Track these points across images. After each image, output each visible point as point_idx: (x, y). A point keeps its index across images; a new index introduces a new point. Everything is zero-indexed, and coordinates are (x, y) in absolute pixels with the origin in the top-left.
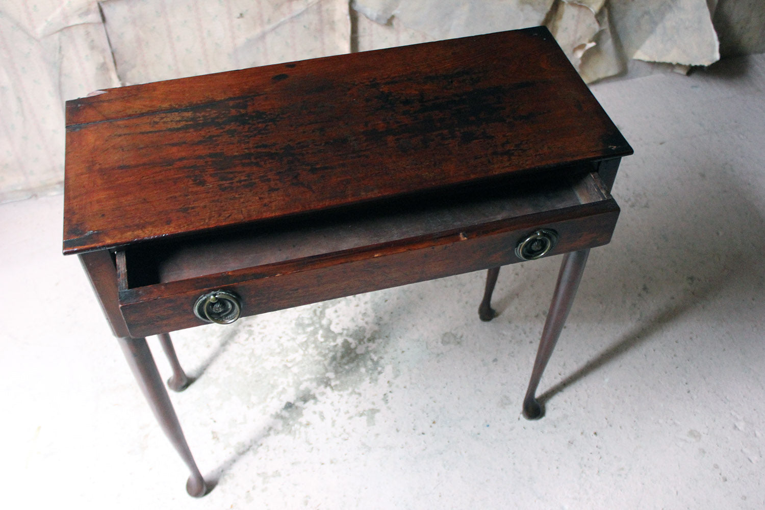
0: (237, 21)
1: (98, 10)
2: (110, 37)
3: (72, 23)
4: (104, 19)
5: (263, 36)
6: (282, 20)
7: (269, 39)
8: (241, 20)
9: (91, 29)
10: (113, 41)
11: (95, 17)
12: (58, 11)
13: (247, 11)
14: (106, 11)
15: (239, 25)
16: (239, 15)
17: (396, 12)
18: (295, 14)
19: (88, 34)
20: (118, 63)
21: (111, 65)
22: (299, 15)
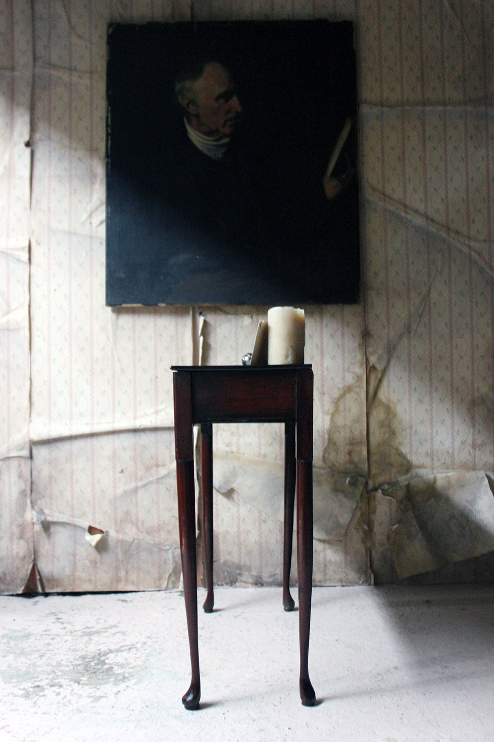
0: (119, 475)
1: (29, 448)
2: (33, 470)
3: (12, 455)
4: (31, 457)
5: (136, 490)
6: (151, 479)
7: (140, 493)
8: (121, 475)
9: (22, 462)
10: (34, 474)
11: (26, 453)
12: (6, 445)
13: (127, 468)
14: (35, 452)
15: (120, 479)
16: (120, 470)
17: (235, 486)
18: (159, 476)
19: (20, 465)
20: (33, 492)
21: (29, 492)
22: (162, 478)
